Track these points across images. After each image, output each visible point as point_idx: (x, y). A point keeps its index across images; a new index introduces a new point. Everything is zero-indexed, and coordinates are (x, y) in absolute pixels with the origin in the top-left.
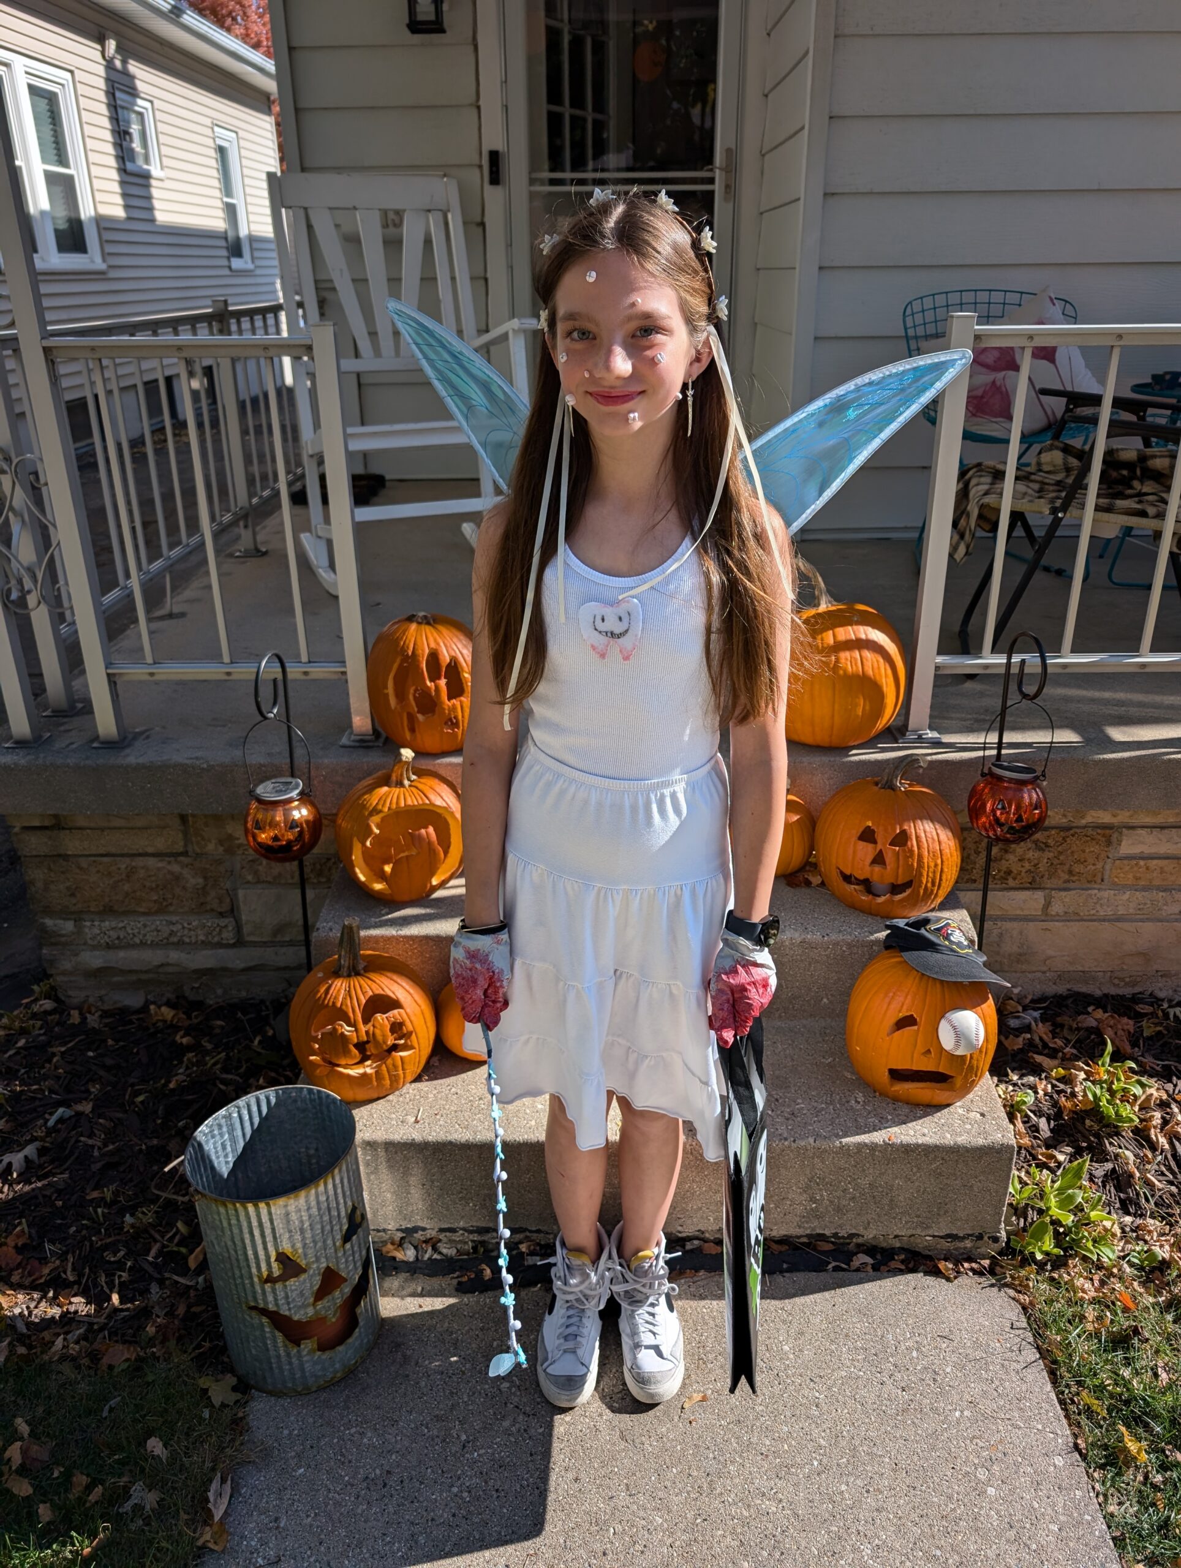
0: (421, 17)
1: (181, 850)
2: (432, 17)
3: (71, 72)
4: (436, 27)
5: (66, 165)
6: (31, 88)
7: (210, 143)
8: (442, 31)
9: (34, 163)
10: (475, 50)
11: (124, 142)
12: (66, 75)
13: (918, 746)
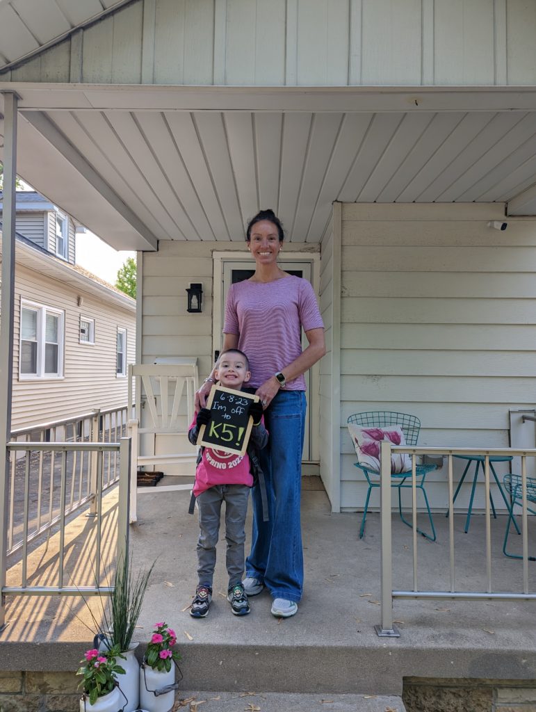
0: (193, 308)
1: (19, 691)
2: (197, 308)
3: (65, 310)
4: (198, 310)
5: (56, 342)
6: (48, 317)
7: (115, 333)
8: (201, 312)
9: (43, 341)
10: (212, 317)
11: (81, 334)
12: (62, 311)
13: (388, 638)
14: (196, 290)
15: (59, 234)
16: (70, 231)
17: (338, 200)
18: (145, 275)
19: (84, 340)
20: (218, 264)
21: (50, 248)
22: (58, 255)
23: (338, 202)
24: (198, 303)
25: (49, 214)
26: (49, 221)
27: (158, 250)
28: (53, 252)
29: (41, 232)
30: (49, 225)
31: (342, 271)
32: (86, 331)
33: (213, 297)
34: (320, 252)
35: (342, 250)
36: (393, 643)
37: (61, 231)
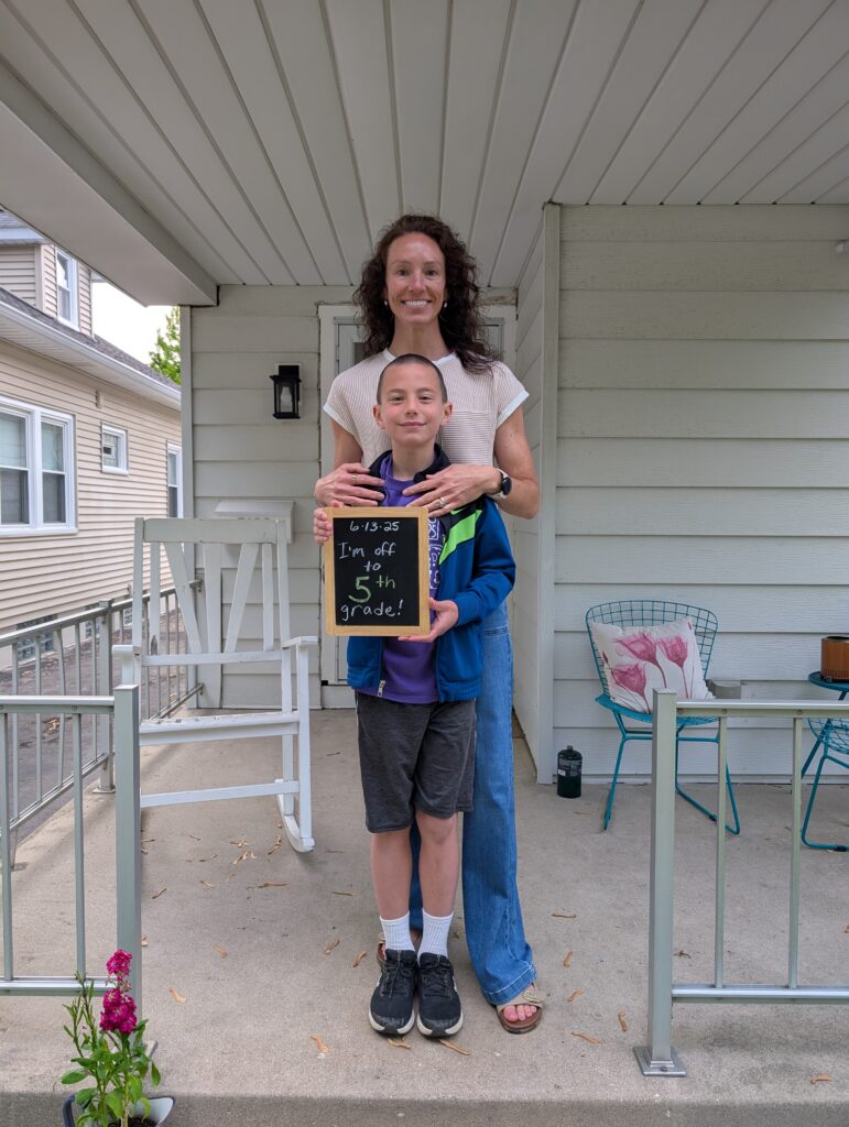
0: (282, 410)
2: (291, 410)
3: (74, 416)
4: (293, 415)
5: (62, 470)
6: (43, 423)
7: (164, 453)
8: (298, 418)
9: (38, 468)
10: (320, 427)
11: (104, 455)
12: (70, 417)
13: (663, 1079)
14: (288, 377)
15: (62, 282)
16: (81, 278)
17: (554, 200)
18: (194, 350)
19: (110, 465)
20: (328, 329)
21: (47, 307)
22: (61, 320)
23: (554, 204)
24: (293, 400)
25: (43, 247)
26: (43, 260)
27: (218, 303)
28: (53, 315)
29: (31, 280)
30: (44, 268)
31: (560, 339)
32: (113, 450)
33: (319, 390)
34: (516, 305)
35: (561, 299)
36: (672, 1092)
37: (66, 278)
